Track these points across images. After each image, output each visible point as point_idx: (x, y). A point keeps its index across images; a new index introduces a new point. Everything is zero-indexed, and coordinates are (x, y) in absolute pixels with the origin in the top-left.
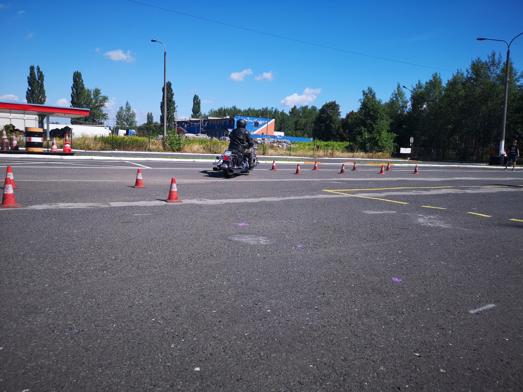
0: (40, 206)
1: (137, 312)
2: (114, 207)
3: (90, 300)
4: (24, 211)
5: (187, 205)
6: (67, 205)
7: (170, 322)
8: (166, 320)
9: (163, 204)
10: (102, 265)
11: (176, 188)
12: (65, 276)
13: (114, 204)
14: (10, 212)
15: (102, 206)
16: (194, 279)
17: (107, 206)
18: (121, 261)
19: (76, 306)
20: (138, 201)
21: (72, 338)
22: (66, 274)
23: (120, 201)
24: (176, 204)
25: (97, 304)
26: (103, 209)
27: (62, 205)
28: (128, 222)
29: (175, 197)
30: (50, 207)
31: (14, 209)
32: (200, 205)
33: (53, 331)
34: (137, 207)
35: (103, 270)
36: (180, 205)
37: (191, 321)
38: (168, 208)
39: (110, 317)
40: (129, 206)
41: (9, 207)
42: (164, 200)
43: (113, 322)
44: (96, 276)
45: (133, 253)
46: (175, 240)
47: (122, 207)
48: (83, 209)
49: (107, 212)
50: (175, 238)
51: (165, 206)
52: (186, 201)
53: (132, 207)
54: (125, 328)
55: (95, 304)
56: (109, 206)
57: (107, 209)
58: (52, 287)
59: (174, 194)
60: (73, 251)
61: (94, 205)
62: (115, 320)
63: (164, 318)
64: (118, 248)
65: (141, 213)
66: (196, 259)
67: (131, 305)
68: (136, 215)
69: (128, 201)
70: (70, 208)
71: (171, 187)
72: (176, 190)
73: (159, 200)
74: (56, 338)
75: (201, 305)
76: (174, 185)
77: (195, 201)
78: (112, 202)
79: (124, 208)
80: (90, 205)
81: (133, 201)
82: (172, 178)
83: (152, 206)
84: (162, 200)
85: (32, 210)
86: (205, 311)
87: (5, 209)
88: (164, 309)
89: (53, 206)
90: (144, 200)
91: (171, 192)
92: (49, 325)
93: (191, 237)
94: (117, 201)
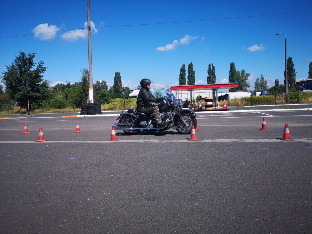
0: (208, 140)
1: (247, 212)
2: (247, 142)
3: (223, 199)
4: (200, 143)
5: (297, 142)
6: (220, 140)
7: (268, 225)
8: (265, 222)
9: (279, 142)
10: (233, 178)
11: (288, 131)
12: (212, 182)
13: (247, 141)
14: (193, 143)
15: (240, 141)
16: (291, 198)
17: (242, 142)
18: (244, 178)
19: (215, 200)
20: (262, 139)
21: (210, 219)
22: (213, 181)
23: (250, 139)
24: (288, 141)
25: (226, 202)
26: (240, 143)
27: (218, 140)
28: (253, 153)
29: (288, 137)
30: (212, 141)
31: (195, 141)
32: (307, 143)
33: (202, 212)
34: (261, 143)
35: (233, 182)
36: (291, 143)
37: (283, 227)
38: (282, 144)
39: (232, 211)
40: (255, 142)
41: (194, 140)
42: (280, 139)
43: (233, 215)
44: (229, 185)
45: (252, 174)
46: (282, 168)
47: (251, 142)
48: (229, 143)
49: (241, 145)
50: (282, 167)
51: (280, 143)
52: (296, 140)
53: (257, 143)
54: (239, 221)
55: (225, 202)
56: (243, 142)
57: (242, 143)
58: (205, 187)
59: (287, 135)
60: (219, 168)
61: (235, 141)
62: (234, 214)
63: (264, 221)
64: (244, 169)
65: (262, 147)
66: (296, 183)
67: (245, 207)
68: (259, 148)
69: (256, 139)
70: (222, 142)
71: (285, 130)
72: (288, 132)
73: (276, 138)
74: (202, 217)
75: (292, 218)
76: (287, 129)
77: (304, 140)
78: (246, 139)
79: (252, 143)
80: (233, 141)
81: (259, 139)
82: (285, 125)
83: (271, 143)
84: (279, 139)
85: (204, 142)
86: (295, 223)
87: (192, 141)
88: (265, 215)
89: (214, 141)
90: (266, 138)
91: (285, 134)
92: (200, 208)
93: (295, 167)
94: (249, 139)
